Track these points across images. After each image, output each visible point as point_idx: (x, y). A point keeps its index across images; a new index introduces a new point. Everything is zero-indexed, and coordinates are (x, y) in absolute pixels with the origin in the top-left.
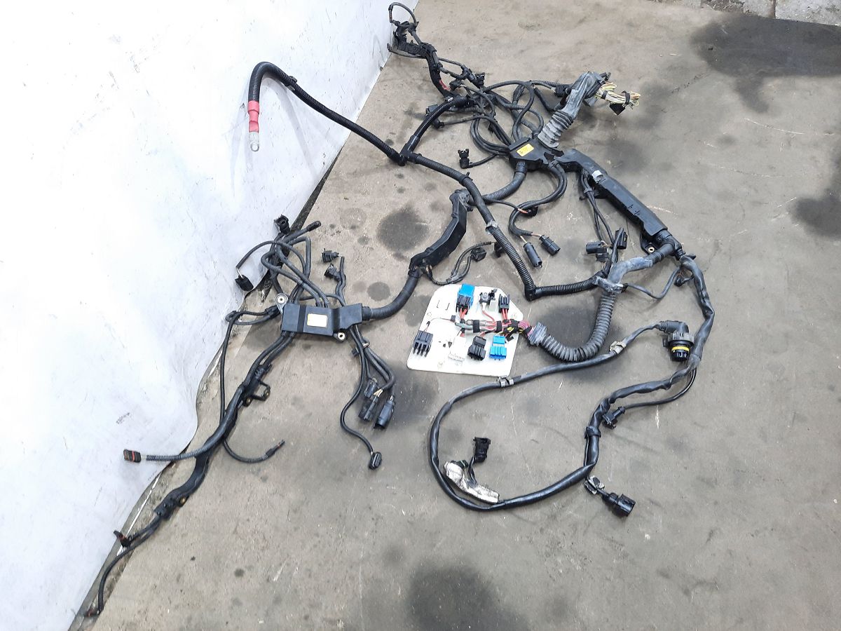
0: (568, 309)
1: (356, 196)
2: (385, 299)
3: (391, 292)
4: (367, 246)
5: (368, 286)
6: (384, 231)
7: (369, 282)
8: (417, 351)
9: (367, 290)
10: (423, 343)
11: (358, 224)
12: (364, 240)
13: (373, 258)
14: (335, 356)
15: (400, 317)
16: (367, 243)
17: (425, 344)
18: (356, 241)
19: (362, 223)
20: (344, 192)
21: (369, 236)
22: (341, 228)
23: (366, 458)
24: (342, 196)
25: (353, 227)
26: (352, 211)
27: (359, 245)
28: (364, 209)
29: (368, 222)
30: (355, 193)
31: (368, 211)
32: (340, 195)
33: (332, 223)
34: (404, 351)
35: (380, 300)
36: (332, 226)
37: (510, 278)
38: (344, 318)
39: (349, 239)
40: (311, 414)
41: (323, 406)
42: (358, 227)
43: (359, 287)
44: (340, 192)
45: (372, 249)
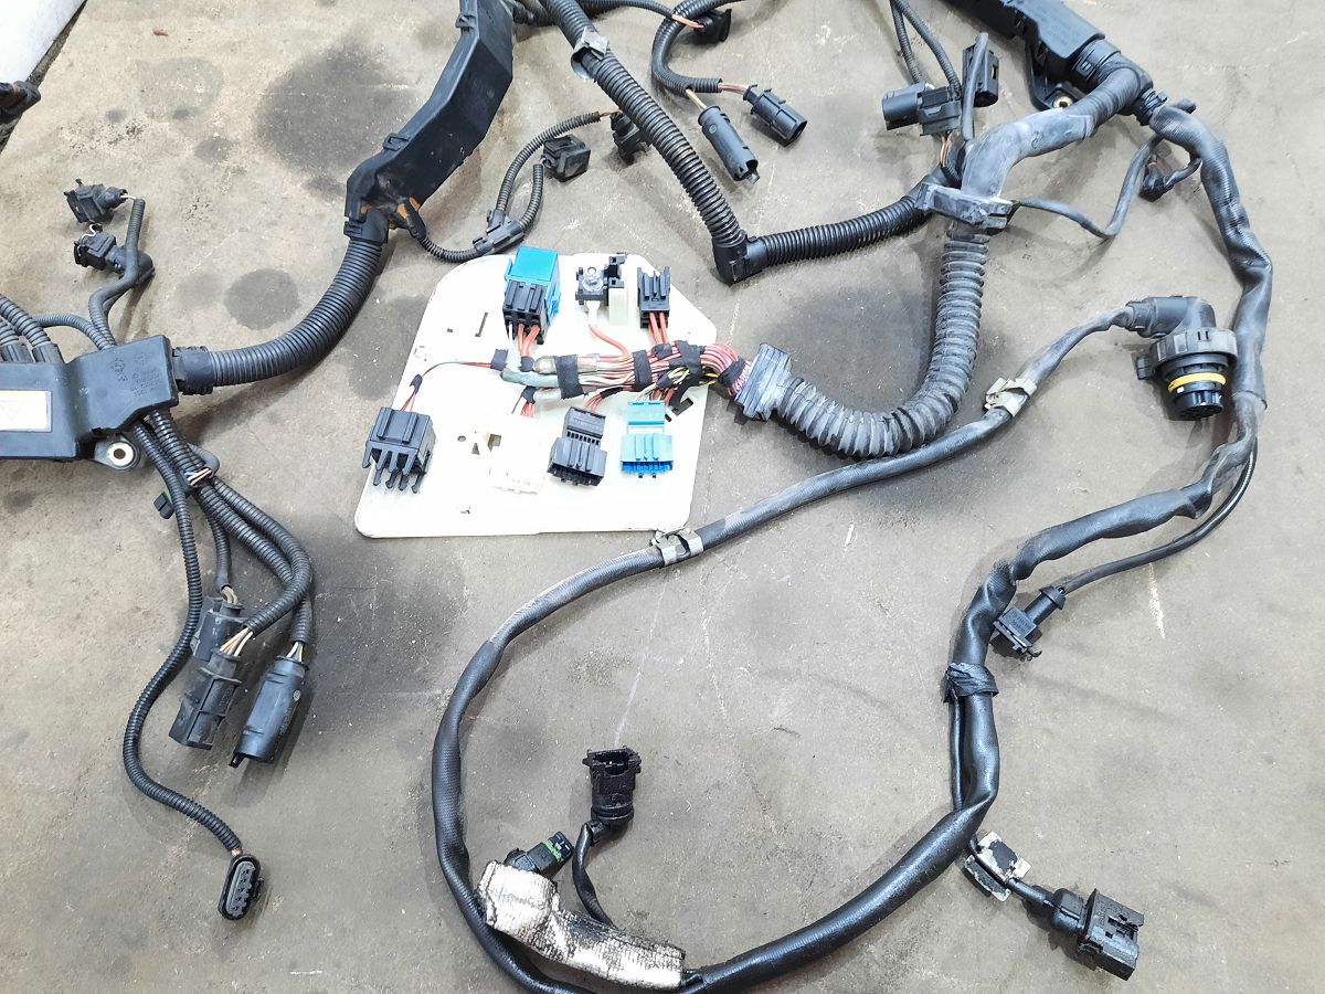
0: (846, 297)
1: (191, 25)
2: (283, 321)
3: (301, 296)
4: (225, 163)
5: (227, 284)
6: (279, 116)
7: (232, 271)
8: (386, 476)
9: (223, 297)
10: (397, 450)
11: (197, 102)
12: (214, 148)
13: (243, 199)
14: (115, 522)
15: (334, 371)
16: (223, 157)
17: (404, 450)
18: (188, 151)
19: (210, 99)
20: (153, 15)
21: (232, 135)
22: (142, 119)
23: (212, 873)
24: (146, 27)
25: (181, 114)
26: (176, 68)
27: (198, 164)
28: (217, 60)
29: (227, 96)
30: (189, 16)
31: (227, 63)
32: (141, 25)
33: (113, 107)
34: (348, 480)
35: (268, 325)
36: (114, 117)
37: (670, 223)
38: (102, 393)
39: (169, 148)
40: (23, 736)
41: (69, 701)
42: (196, 111)
43: (199, 290)
44: (140, 18)
45: (240, 171)
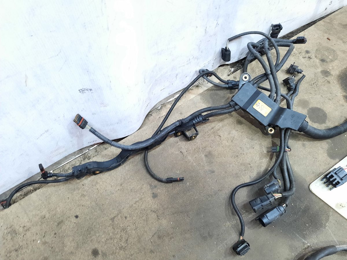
1: (337, 41)
2: (319, 124)
3: (327, 121)
4: (326, 78)
5: (311, 106)
7: (314, 104)
8: (325, 180)
9: (308, 109)
10: (338, 179)
11: (328, 60)
12: (326, 73)
13: (326, 89)
14: (256, 142)
15: (323, 146)
16: (327, 76)
17: (340, 181)
18: (320, 70)
19: (332, 61)
20: (329, 34)
21: (332, 73)
22: (313, 56)
23: (234, 238)
24: (326, 36)
25: (323, 60)
26: (328, 49)
27: (320, 74)
28: (339, 53)
29: (336, 63)
30: (338, 39)
31: (341, 55)
32: (325, 35)
33: (308, 50)
34: (313, 173)
35: (315, 122)
36: (307, 52)
38: (285, 119)
39: (315, 66)
40: (213, 172)
41: (226, 172)
42: (327, 62)
43: (304, 103)
44: (326, 33)
45: (329, 82)
